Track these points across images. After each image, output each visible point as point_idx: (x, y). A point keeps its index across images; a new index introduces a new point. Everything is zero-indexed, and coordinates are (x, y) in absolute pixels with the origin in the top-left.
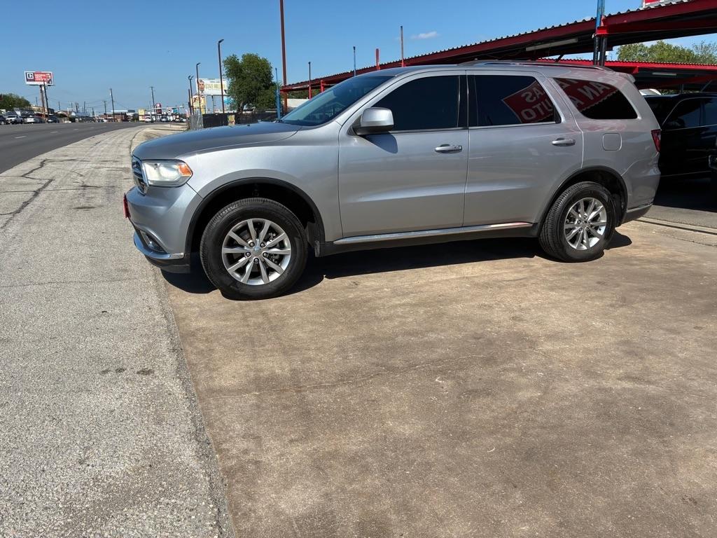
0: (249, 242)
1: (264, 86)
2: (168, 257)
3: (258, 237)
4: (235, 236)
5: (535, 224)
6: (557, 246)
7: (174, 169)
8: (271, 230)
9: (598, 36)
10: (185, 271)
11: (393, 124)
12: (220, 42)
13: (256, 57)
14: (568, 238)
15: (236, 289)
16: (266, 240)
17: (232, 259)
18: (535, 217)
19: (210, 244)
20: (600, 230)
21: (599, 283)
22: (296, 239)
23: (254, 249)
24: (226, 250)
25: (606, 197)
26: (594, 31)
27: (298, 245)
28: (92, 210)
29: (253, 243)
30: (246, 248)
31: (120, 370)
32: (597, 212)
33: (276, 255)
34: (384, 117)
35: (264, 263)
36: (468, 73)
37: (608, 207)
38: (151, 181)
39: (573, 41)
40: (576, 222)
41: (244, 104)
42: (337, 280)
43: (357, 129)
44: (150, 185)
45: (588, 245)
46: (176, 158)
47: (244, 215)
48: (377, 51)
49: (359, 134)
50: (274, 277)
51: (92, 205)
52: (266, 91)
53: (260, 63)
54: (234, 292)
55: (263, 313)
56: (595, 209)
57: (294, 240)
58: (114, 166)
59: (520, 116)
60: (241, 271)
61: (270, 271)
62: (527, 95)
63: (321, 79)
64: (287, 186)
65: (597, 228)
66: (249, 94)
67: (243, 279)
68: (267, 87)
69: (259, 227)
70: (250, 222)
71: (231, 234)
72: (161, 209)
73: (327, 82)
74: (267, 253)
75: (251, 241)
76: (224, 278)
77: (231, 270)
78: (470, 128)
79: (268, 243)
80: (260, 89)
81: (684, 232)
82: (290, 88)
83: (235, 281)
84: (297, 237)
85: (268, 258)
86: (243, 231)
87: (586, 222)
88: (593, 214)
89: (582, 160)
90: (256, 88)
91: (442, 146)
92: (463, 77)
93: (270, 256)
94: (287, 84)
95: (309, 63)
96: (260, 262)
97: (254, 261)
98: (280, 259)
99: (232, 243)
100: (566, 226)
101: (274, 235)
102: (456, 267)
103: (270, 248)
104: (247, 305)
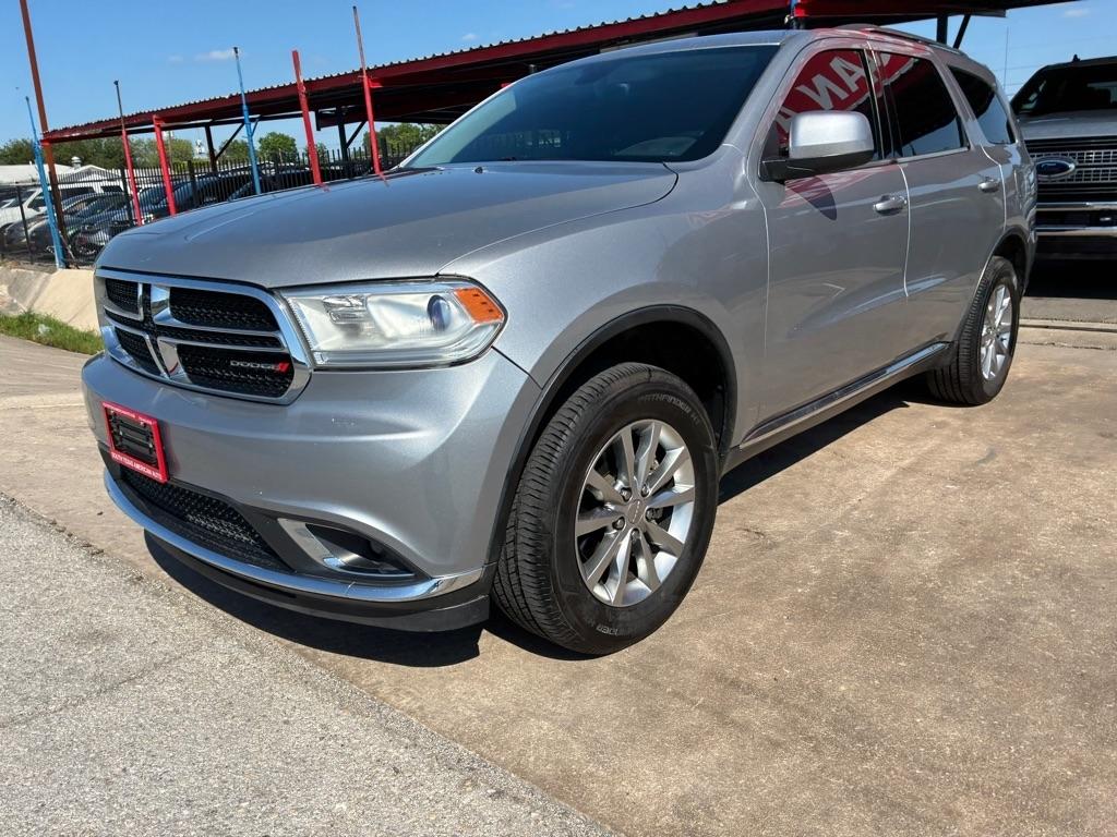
3: (636, 470)
4: (595, 479)
5: (953, 342)
9: (796, 19)
18: (952, 333)
20: (1004, 340)
23: (631, 506)
24: (580, 528)
26: (787, 12)
29: (629, 489)
30: (612, 507)
37: (1013, 299)
38: (325, 355)
44: (318, 368)
45: (995, 370)
48: (295, 55)
63: (153, 112)
70: (625, 434)
71: (591, 476)
73: (167, 120)
75: (620, 484)
77: (592, 580)
78: (897, 159)
82: (56, 136)
85: (652, 522)
91: (883, 200)
94: (50, 129)
95: (116, 83)
97: (631, 538)
99: (589, 503)
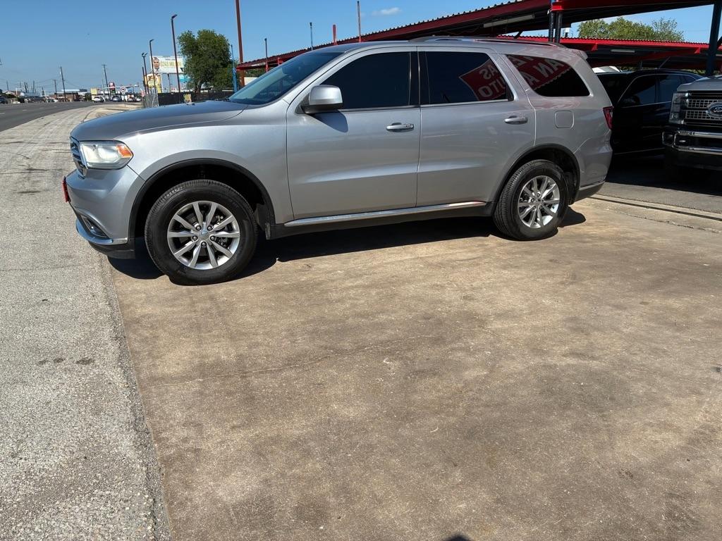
0: (196, 226)
1: (222, 64)
2: (110, 242)
3: (204, 220)
4: (180, 220)
5: (489, 203)
6: (511, 225)
7: (114, 151)
8: (218, 212)
9: (553, 12)
10: (129, 257)
11: (342, 102)
12: (173, 17)
13: (213, 34)
14: (522, 216)
15: (184, 274)
16: (213, 223)
17: (179, 243)
18: (489, 196)
19: (154, 228)
20: (553, 208)
21: (551, 261)
22: (245, 222)
23: (201, 233)
24: (171, 235)
25: (559, 175)
26: (549, 7)
27: (246, 228)
28: (35, 194)
29: (199, 226)
30: (192, 232)
31: (59, 360)
32: (550, 190)
33: (224, 238)
34: (333, 95)
35: (212, 246)
36: (419, 50)
37: (561, 185)
38: (90, 163)
39: (530, 17)
40: (530, 201)
41: (201, 83)
42: (289, 263)
43: (305, 108)
44: (89, 168)
45: (541, 223)
46: (115, 139)
47: (189, 197)
48: (334, 27)
49: (307, 112)
50: (223, 261)
51: (37, 189)
52: (224, 69)
53: (217, 39)
54: (182, 277)
55: (212, 298)
56: (548, 187)
57: (243, 224)
58: (62, 148)
59: (478, 93)
60: (188, 255)
61: (218, 255)
62: (484, 72)
63: (278, 56)
64: (233, 167)
65: (550, 206)
66: (206, 72)
67: (190, 264)
68: (225, 66)
69: (205, 209)
70: (196, 205)
71: (177, 217)
72: (102, 192)
73: (284, 60)
74: (214, 237)
75: (197, 224)
76: (171, 263)
77: (178, 254)
78: (422, 106)
79: (216, 226)
80: (217, 67)
81: (637, 209)
82: (247, 66)
83: (182, 266)
84: (246, 220)
85: (217, 242)
86: (189, 215)
87: (539, 200)
88: (547, 192)
89: (534, 138)
90: (213, 66)
91: (393, 125)
92: (414, 53)
93: (218, 240)
94: (244, 62)
95: (266, 40)
96: (208, 246)
97: (202, 245)
98: (228, 243)
99: (177, 227)
100: (520, 205)
101: (222, 218)
102: (411, 248)
103: (218, 231)
104: (195, 290)
